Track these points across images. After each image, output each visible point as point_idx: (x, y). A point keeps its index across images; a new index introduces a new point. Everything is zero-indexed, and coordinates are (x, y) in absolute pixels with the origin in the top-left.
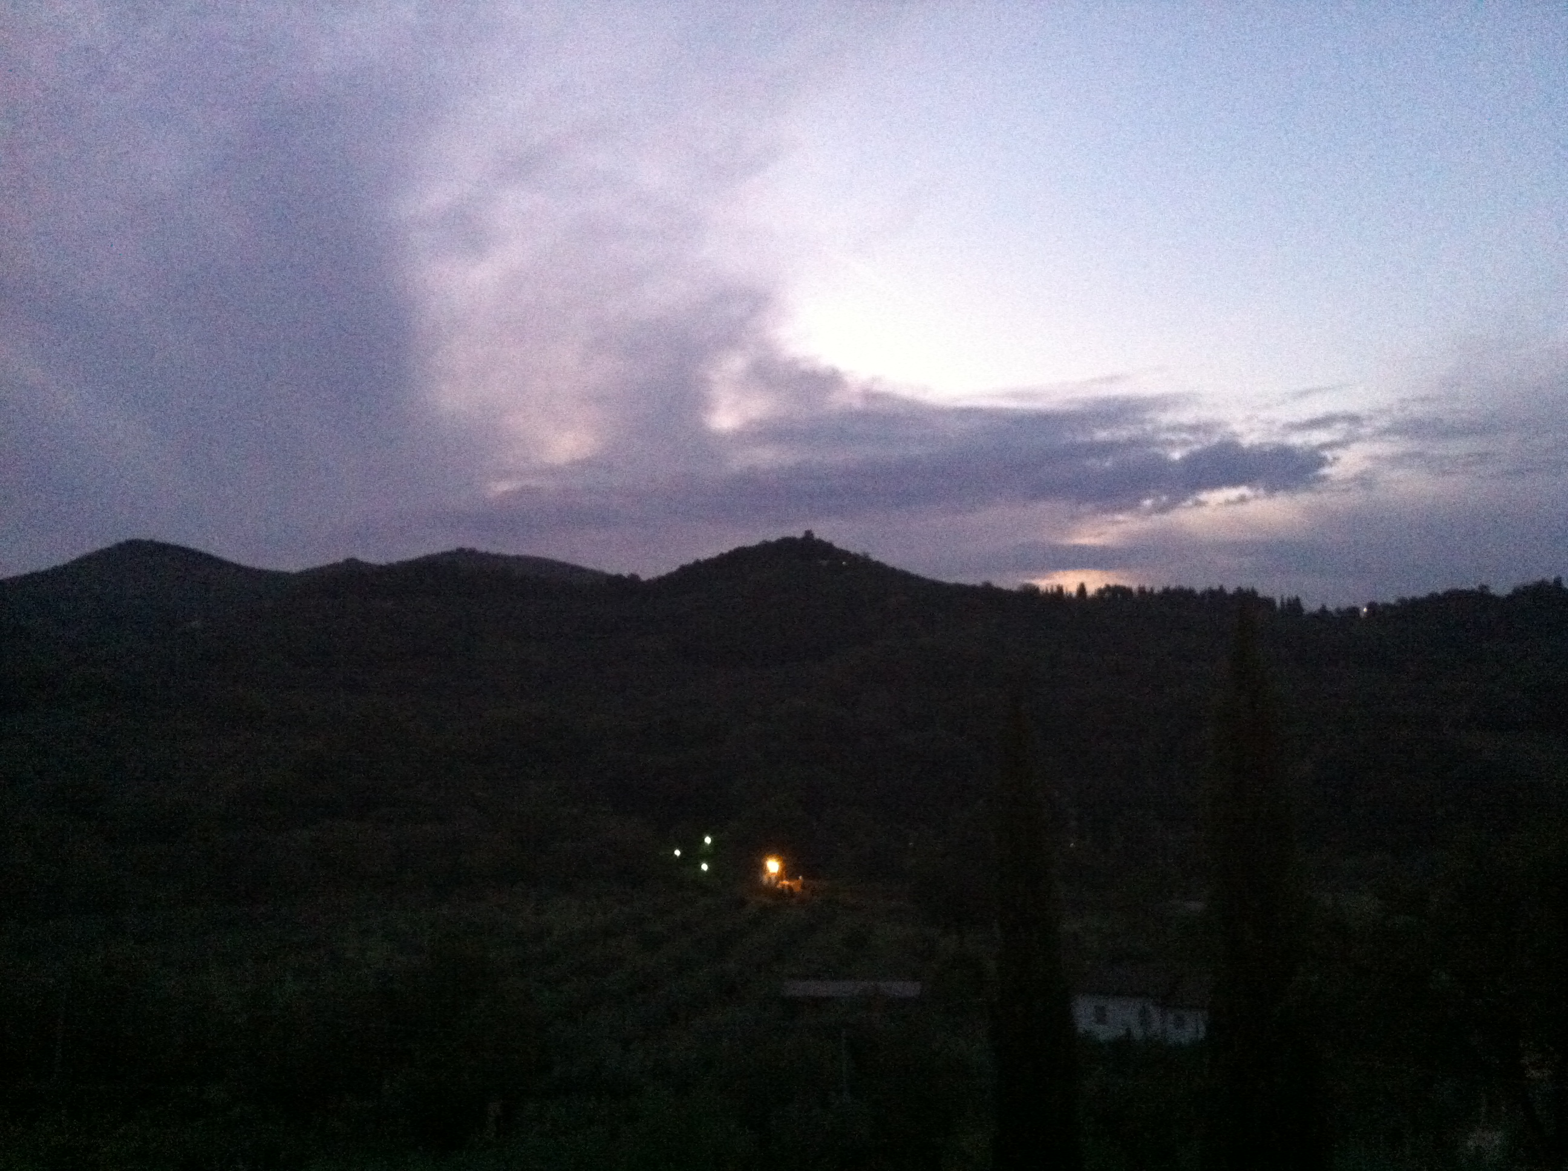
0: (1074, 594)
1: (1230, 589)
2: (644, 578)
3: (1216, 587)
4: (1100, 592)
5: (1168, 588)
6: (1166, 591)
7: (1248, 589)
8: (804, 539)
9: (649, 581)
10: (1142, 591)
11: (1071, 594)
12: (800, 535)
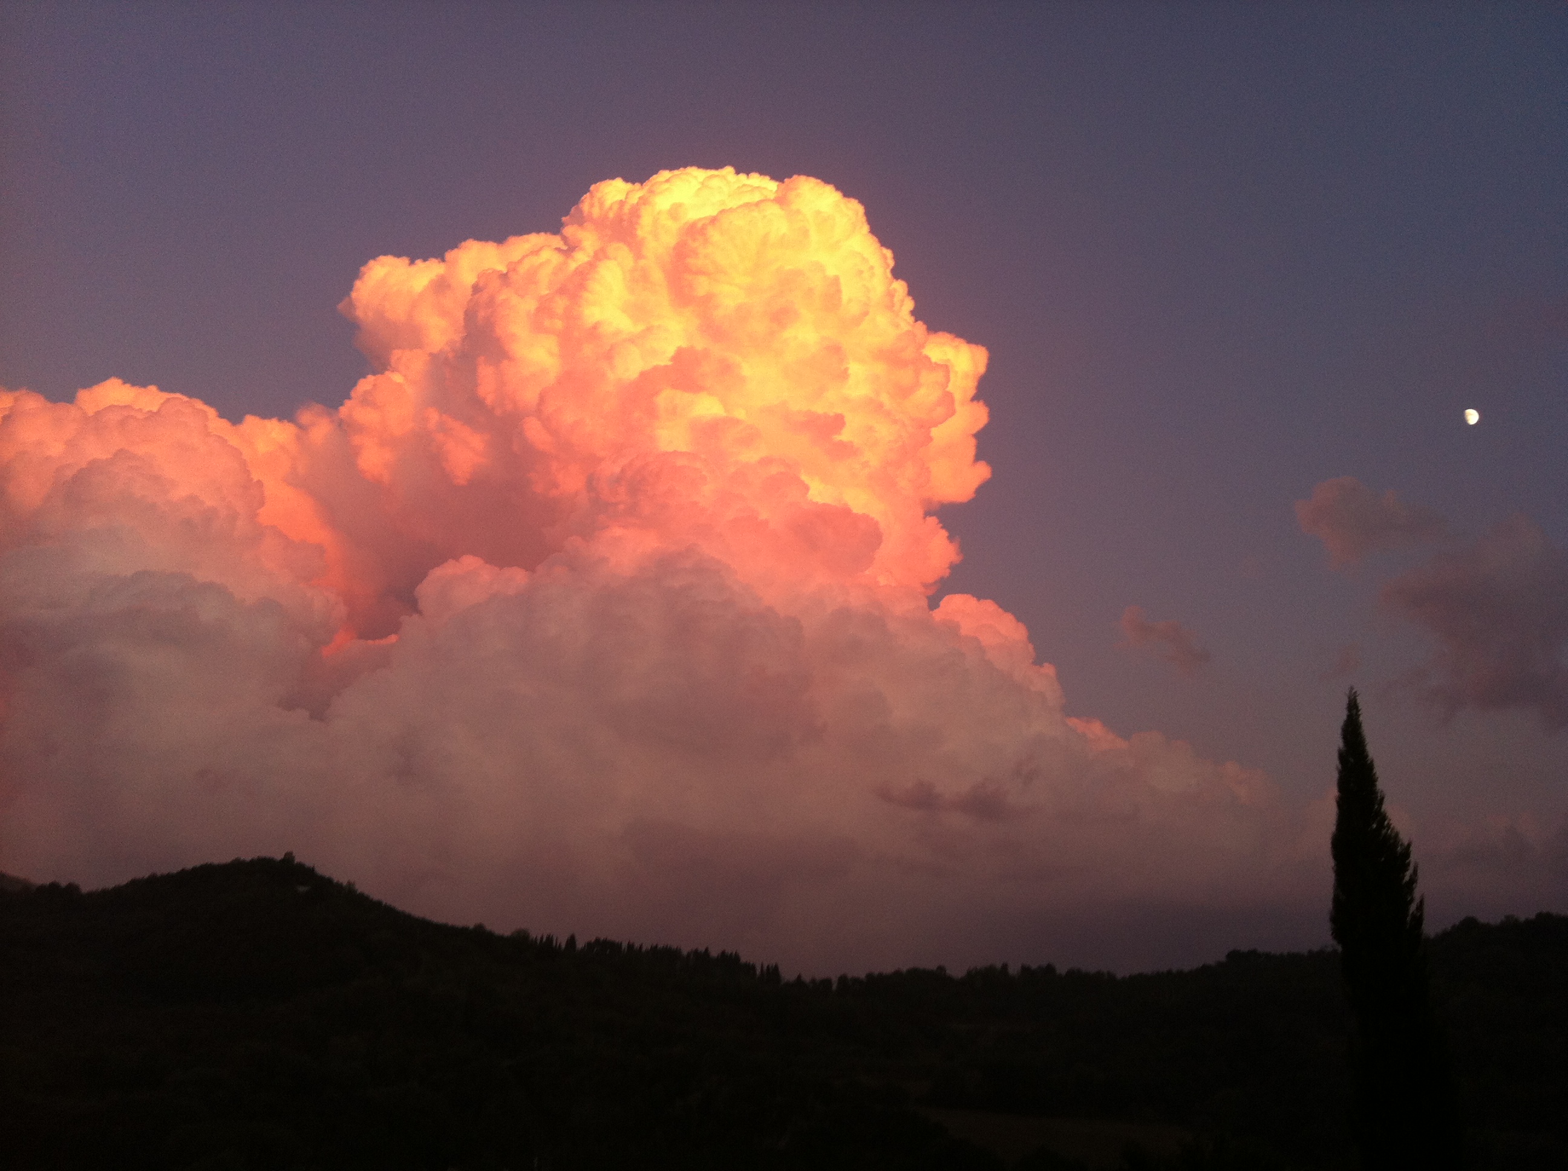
0: (563, 946)
1: (714, 953)
2: (85, 889)
3: (702, 949)
4: (589, 945)
5: (656, 946)
6: (654, 949)
7: (731, 953)
8: (283, 861)
9: (90, 895)
10: (630, 946)
11: (560, 945)
12: (279, 856)
